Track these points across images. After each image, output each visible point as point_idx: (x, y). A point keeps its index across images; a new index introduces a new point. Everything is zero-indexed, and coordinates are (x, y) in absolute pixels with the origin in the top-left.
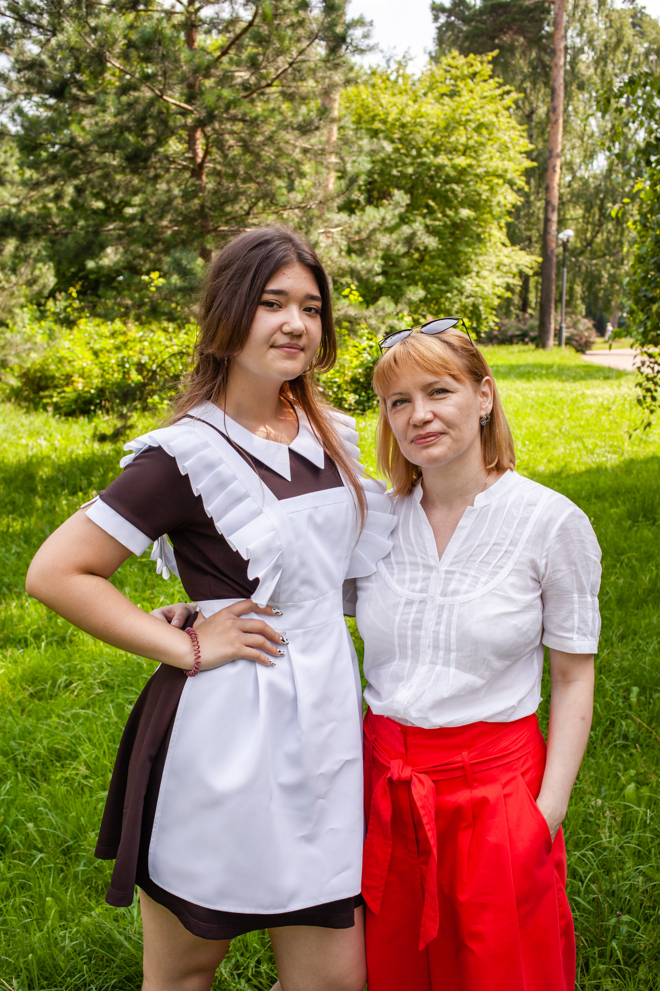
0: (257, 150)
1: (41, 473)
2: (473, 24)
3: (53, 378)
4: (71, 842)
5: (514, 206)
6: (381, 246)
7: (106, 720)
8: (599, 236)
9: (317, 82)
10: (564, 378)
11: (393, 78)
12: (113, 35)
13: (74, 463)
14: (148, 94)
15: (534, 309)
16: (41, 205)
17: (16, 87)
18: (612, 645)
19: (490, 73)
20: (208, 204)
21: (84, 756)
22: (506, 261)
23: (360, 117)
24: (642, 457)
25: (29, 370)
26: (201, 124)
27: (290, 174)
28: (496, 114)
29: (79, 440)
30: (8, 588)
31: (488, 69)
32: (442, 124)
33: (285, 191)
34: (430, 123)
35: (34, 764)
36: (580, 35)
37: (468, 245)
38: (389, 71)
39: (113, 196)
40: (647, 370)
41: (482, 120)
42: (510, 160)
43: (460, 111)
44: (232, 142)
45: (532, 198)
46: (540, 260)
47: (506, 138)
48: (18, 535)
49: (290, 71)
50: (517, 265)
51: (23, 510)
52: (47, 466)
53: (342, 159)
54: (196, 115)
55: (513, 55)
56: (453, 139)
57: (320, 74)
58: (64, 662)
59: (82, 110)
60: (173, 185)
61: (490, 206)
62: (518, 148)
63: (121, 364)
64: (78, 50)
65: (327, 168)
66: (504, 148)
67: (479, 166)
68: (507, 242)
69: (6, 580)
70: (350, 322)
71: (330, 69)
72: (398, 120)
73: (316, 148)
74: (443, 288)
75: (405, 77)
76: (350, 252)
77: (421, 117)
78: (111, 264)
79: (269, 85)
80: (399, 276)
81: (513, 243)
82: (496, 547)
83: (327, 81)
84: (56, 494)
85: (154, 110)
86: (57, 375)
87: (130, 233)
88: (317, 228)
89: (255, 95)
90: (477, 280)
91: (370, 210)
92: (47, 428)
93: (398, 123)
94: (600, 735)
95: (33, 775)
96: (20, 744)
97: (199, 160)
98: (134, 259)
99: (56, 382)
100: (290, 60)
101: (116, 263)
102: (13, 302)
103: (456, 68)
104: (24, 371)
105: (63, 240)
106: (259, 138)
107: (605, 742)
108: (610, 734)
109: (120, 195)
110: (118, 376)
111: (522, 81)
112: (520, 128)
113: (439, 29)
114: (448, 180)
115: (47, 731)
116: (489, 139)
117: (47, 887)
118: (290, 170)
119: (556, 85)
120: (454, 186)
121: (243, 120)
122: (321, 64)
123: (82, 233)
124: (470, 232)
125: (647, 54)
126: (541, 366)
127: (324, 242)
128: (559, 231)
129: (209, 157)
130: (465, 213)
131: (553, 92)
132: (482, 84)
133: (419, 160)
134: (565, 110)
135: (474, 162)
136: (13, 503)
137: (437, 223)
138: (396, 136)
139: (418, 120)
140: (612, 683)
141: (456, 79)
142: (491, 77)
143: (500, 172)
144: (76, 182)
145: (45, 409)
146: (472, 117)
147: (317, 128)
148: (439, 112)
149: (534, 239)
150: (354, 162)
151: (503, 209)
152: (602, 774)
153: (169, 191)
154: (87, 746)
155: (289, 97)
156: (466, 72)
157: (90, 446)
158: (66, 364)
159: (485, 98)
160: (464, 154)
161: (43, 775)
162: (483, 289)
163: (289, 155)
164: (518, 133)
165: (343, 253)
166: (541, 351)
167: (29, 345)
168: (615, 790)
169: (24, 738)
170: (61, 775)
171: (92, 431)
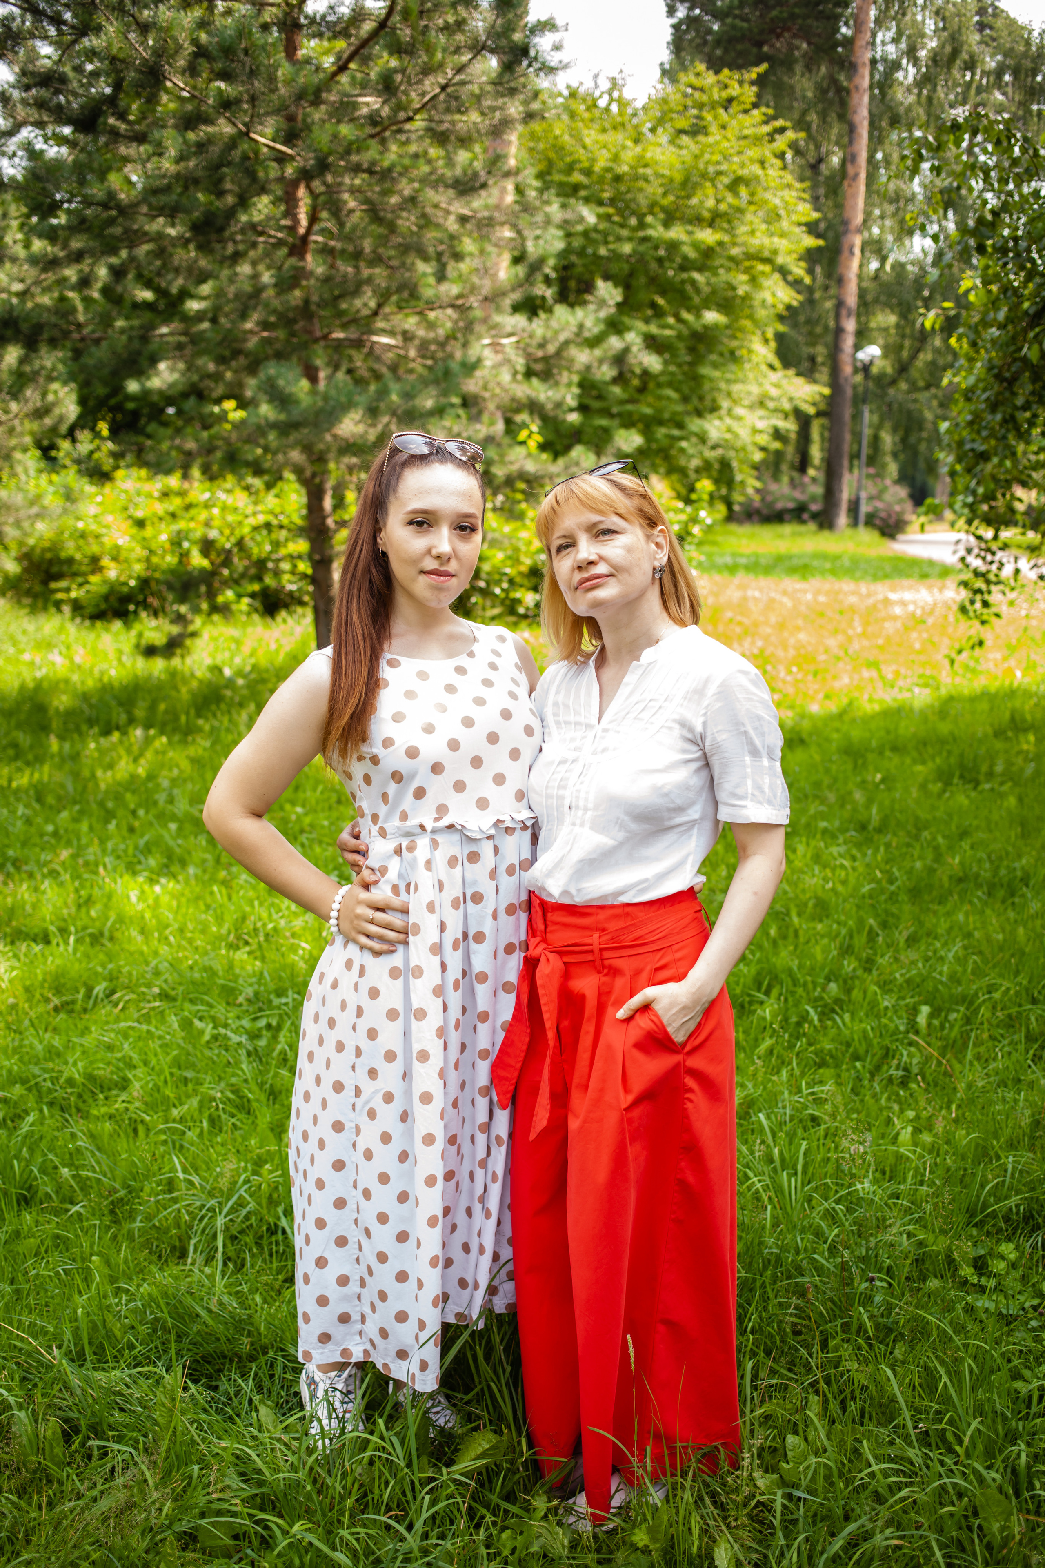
0: (389, 216)
1: (55, 703)
2: (729, 20)
3: (71, 561)
4: (122, 1193)
5: (789, 307)
6: (578, 366)
7: (168, 1038)
8: (921, 356)
9: (483, 114)
10: (858, 574)
11: (602, 103)
12: (175, 39)
13: (106, 689)
14: (227, 129)
15: (817, 468)
16: (56, 295)
17: (21, 112)
18: (896, 950)
19: (754, 99)
20: (315, 298)
21: (137, 1085)
22: (774, 392)
23: (550, 163)
24: (966, 692)
25: (33, 548)
26: (306, 176)
27: (439, 255)
28: (762, 163)
29: (112, 656)
30: (14, 863)
31: (750, 93)
32: (678, 177)
33: (432, 280)
34: (658, 175)
35: (65, 1095)
36: (895, 41)
37: (715, 366)
38: (597, 93)
39: (170, 283)
40: (976, 563)
41: (740, 173)
42: (783, 235)
43: (707, 157)
44: (352, 204)
45: (817, 295)
46: (827, 391)
47: (777, 201)
48: (27, 791)
49: (442, 97)
50: (791, 399)
51: (30, 757)
52: (64, 692)
53: (519, 232)
54: (299, 162)
55: (790, 70)
56: (694, 201)
57: (487, 103)
58: (102, 964)
59: (123, 150)
60: (261, 267)
61: (751, 307)
62: (794, 218)
63: (176, 542)
64: (123, 61)
65: (496, 245)
66: (773, 217)
67: (734, 244)
68: (777, 363)
69: (11, 853)
70: (528, 482)
71: (503, 95)
72: (608, 170)
73: (480, 215)
74: (676, 432)
75: (623, 104)
76: (529, 374)
77: (646, 166)
78: (164, 387)
79: (410, 119)
80: (606, 413)
81: (786, 365)
83: (498, 114)
84: (81, 734)
85: (236, 154)
86: (78, 556)
87: (195, 340)
88: (480, 337)
89: (387, 134)
90: (728, 421)
91: (561, 311)
92: (63, 637)
93: (609, 176)
94: (870, 1067)
95: (63, 1109)
96: (45, 1069)
97: (302, 231)
98: (202, 379)
99: (75, 568)
100: (443, 81)
101: (171, 386)
102: (13, 442)
103: (702, 90)
104: (24, 550)
105: (93, 349)
106: (394, 200)
107: (876, 1078)
109: (180, 281)
110: (171, 560)
111: (804, 113)
112: (798, 185)
113: (677, 27)
114: (686, 265)
116: (751, 203)
117: (91, 1245)
118: (441, 248)
119: (857, 119)
120: (696, 276)
121: (370, 172)
122: (489, 88)
123: (124, 338)
124: (721, 348)
125: (999, 73)
126: (824, 557)
127: (490, 358)
128: (857, 347)
129: (316, 228)
130: (711, 316)
131: (852, 130)
132: (741, 116)
133: (641, 234)
134: (871, 159)
135: (726, 238)
136: (15, 745)
137: (668, 332)
138: (606, 195)
139: (641, 171)
141: (701, 106)
142: (755, 106)
143: (766, 254)
144: (114, 260)
145: (59, 610)
146: (724, 167)
147: (484, 186)
148: (674, 160)
149: (820, 359)
150: (537, 238)
151: (772, 311)
153: (255, 276)
155: (441, 138)
156: (716, 96)
157: (128, 664)
158: (91, 540)
159: (745, 137)
160: (711, 224)
162: (736, 436)
163: (438, 226)
164: (795, 194)
165: (520, 377)
166: (826, 534)
167: (35, 510)
169: (51, 1059)
170: (103, 1110)
171: (133, 641)
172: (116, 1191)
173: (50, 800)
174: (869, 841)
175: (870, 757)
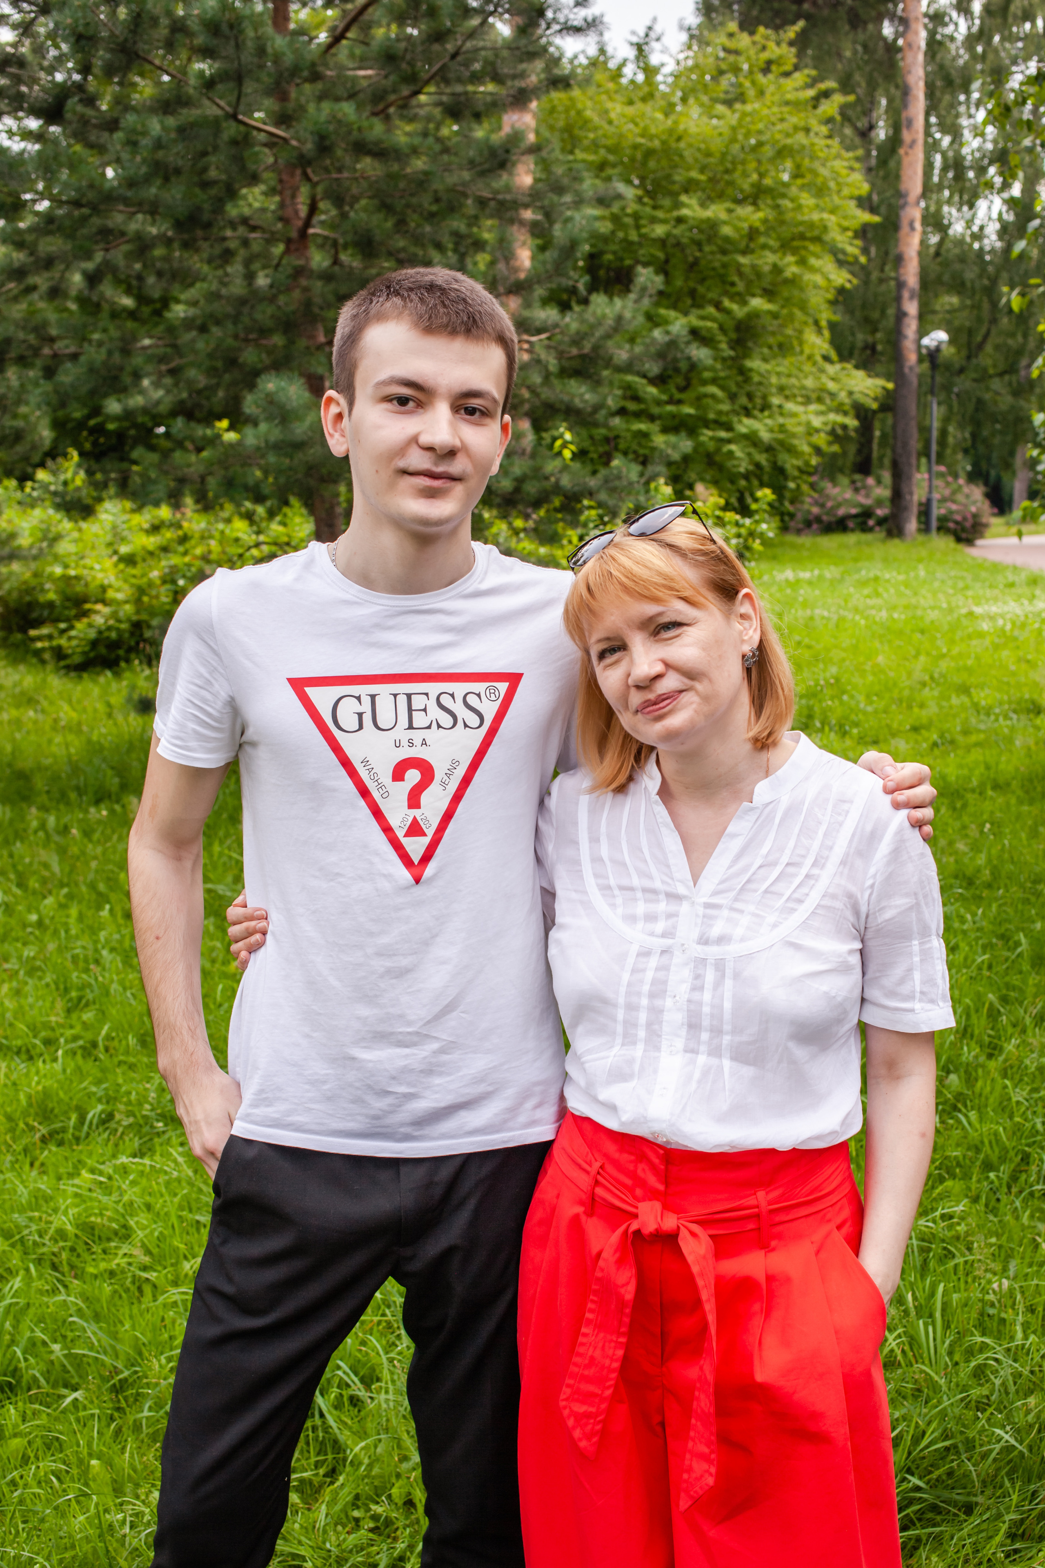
3: (52, 604)
4: (126, 1374)
5: (842, 291)
6: (617, 364)
7: (175, 1174)
8: (991, 340)
9: (499, 84)
10: (936, 586)
12: (148, 13)
14: (212, 112)
15: (882, 469)
18: (1024, 1031)
19: (794, 60)
21: (141, 1234)
22: (832, 386)
25: (10, 592)
26: (301, 161)
28: (807, 131)
31: (789, 54)
32: (716, 151)
34: (693, 149)
35: (56, 1250)
37: (764, 358)
41: (784, 142)
42: (833, 210)
43: (746, 126)
44: (355, 191)
45: (875, 276)
46: (889, 385)
47: (826, 173)
49: (452, 67)
50: (851, 393)
53: (545, 214)
54: (295, 146)
55: (834, 28)
56: (735, 176)
57: (504, 70)
58: (98, 1082)
61: (801, 292)
62: (846, 191)
63: (170, 579)
64: (90, 38)
66: (822, 190)
68: (834, 355)
71: (521, 61)
72: (638, 146)
73: (499, 198)
74: (723, 434)
75: (650, 72)
76: (565, 373)
77: (678, 139)
78: (148, 405)
79: (417, 93)
80: (644, 415)
81: (844, 356)
82: (791, 870)
83: (517, 82)
85: (222, 140)
86: (59, 600)
89: (392, 110)
90: (780, 419)
91: (599, 300)
92: (46, 690)
93: (639, 153)
94: (1005, 1177)
95: (54, 1267)
96: (31, 1219)
97: (300, 223)
98: (191, 395)
99: (56, 612)
100: (452, 49)
101: (157, 404)
103: (737, 52)
105: (68, 366)
107: (1014, 1190)
108: (1023, 1177)
109: (162, 285)
111: (848, 73)
112: (849, 154)
114: (728, 248)
115: (76, 1195)
117: (89, 1445)
119: (911, 80)
120: (739, 258)
122: (506, 53)
123: (102, 352)
124: (768, 339)
128: (922, 332)
129: (316, 219)
130: (758, 304)
131: (906, 92)
132: (782, 80)
135: (771, 216)
137: (709, 324)
139: (674, 145)
140: (1025, 1093)
141: (736, 71)
142: (796, 68)
143: (816, 232)
144: (88, 265)
145: (40, 660)
146: (766, 137)
147: (501, 164)
148: (710, 131)
149: (880, 348)
150: (567, 220)
151: (825, 295)
152: (1010, 1239)
153: (248, 276)
154: (143, 1218)
155: (455, 112)
159: (787, 103)
160: (754, 201)
161: (72, 1267)
162: (789, 435)
164: (846, 164)
165: (553, 378)
166: (896, 542)
168: (1030, 1265)
169: (38, 1208)
170: (103, 1265)
171: (125, 692)
172: (117, 1371)
173: (33, 883)
174: (978, 899)
175: (970, 796)
